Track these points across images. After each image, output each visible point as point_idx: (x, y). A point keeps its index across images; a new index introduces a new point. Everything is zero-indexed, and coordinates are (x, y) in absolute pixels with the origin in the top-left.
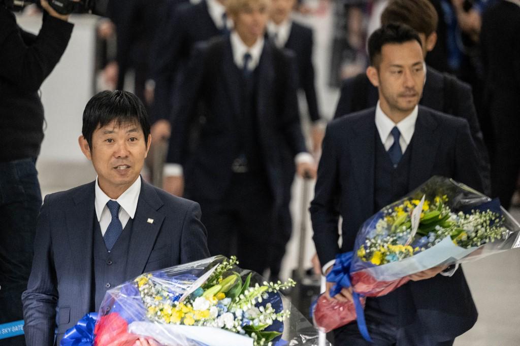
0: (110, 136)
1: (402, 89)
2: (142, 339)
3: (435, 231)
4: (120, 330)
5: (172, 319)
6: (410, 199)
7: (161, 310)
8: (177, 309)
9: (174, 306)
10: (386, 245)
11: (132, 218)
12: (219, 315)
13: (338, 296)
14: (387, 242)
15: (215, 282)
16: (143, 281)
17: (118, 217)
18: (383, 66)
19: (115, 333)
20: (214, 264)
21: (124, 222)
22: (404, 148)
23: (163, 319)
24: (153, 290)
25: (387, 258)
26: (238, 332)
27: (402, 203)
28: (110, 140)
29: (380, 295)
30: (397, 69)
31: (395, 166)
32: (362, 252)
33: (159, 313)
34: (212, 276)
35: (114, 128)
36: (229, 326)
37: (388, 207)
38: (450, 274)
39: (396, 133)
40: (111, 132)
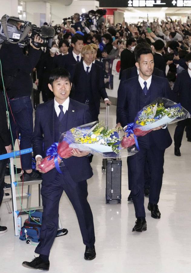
0: (59, 83)
1: (147, 69)
2: (74, 149)
3: (162, 114)
4: (66, 147)
5: (84, 142)
6: (152, 105)
7: (80, 139)
8: (85, 138)
9: (84, 138)
10: (145, 119)
11: (67, 110)
12: (99, 140)
13: (129, 137)
14: (146, 118)
15: (96, 130)
16: (73, 130)
17: (62, 110)
18: (141, 62)
19: (64, 148)
20: (95, 124)
21: (65, 112)
22: (148, 88)
23: (81, 142)
24: (77, 133)
25: (146, 123)
26: (106, 145)
27: (149, 106)
28: (59, 84)
29: (143, 136)
30: (146, 63)
31: (146, 94)
32: (137, 122)
33: (80, 140)
34: (95, 128)
35: (60, 80)
36: (103, 143)
37: (145, 107)
38: (165, 128)
39: (145, 83)
40: (59, 82)
